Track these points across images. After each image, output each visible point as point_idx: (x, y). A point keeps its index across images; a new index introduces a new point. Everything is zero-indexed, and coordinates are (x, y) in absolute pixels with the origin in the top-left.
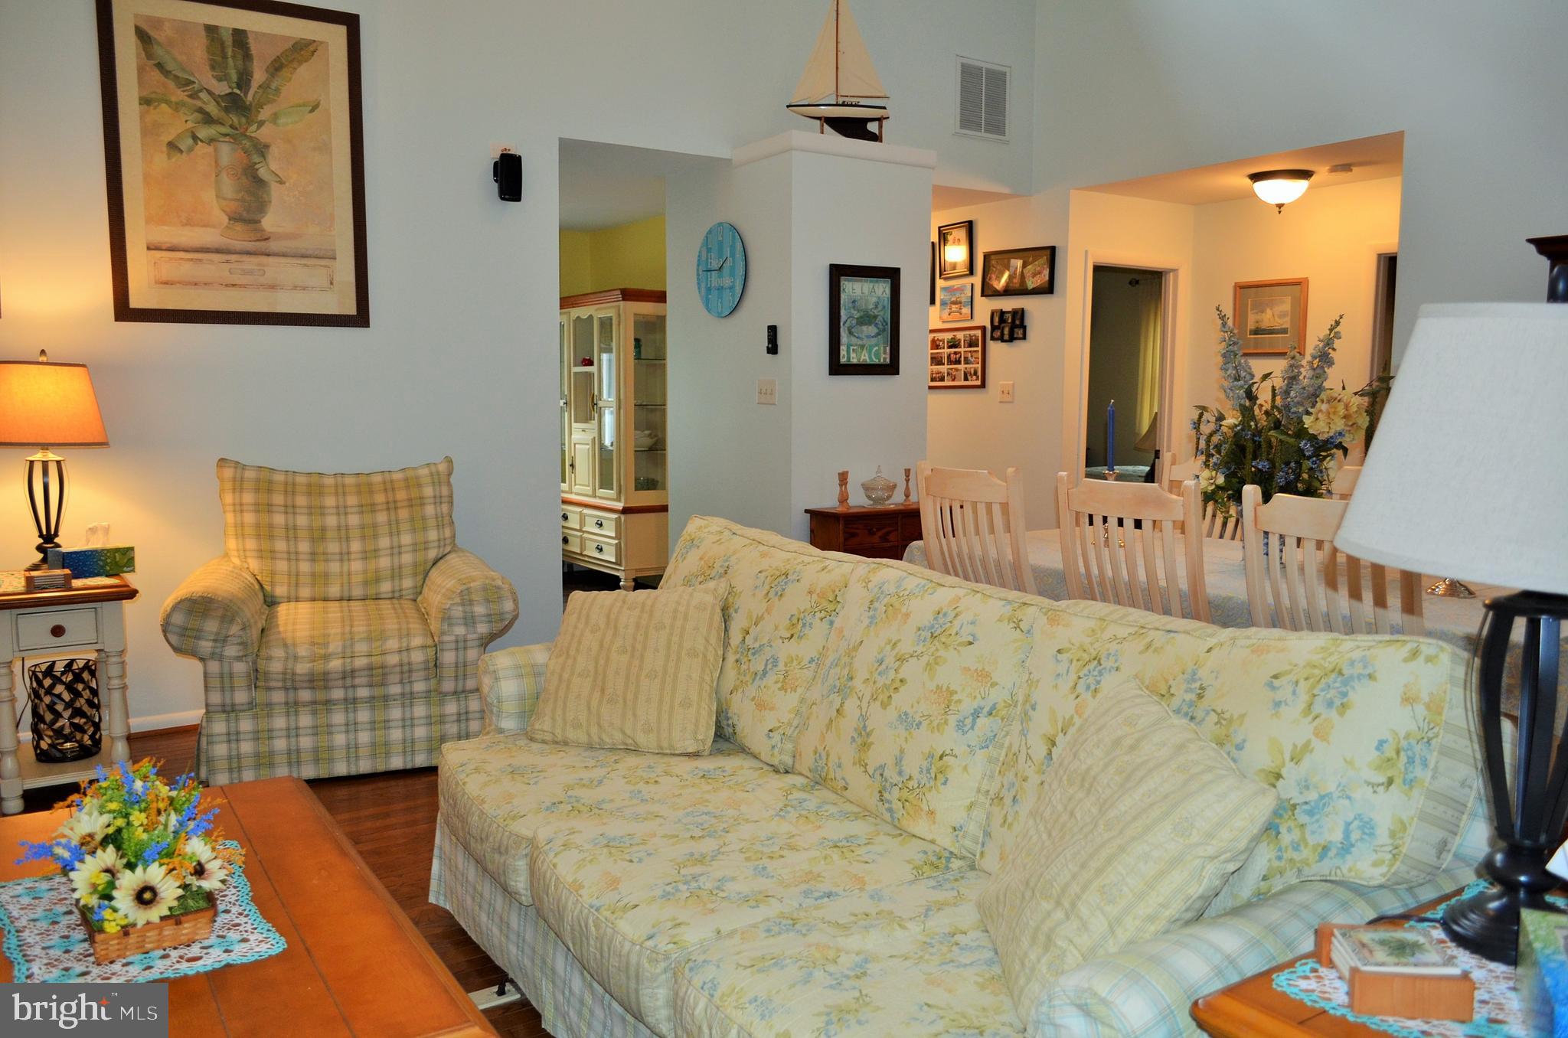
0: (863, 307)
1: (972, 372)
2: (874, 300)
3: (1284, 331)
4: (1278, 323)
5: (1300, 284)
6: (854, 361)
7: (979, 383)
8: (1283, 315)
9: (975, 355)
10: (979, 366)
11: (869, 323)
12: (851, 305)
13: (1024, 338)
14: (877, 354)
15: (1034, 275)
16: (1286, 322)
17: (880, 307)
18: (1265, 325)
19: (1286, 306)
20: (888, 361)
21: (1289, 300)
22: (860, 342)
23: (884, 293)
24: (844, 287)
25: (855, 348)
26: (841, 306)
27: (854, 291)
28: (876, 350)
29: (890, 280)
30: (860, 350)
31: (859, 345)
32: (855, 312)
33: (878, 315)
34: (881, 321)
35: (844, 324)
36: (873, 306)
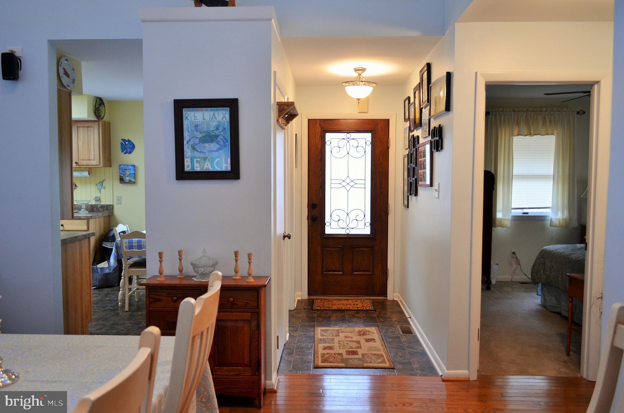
0: (205, 130)
2: (215, 124)
6: (198, 169)
7: (429, 183)
10: (429, 170)
11: (212, 142)
12: (193, 128)
13: (442, 147)
14: (219, 164)
17: (221, 129)
20: (229, 168)
22: (202, 155)
23: (224, 118)
24: (187, 116)
25: (198, 160)
26: (184, 130)
27: (196, 118)
28: (218, 161)
29: (229, 108)
30: (203, 162)
31: (202, 157)
32: (198, 134)
33: (219, 135)
34: (222, 139)
35: (187, 143)
36: (214, 129)
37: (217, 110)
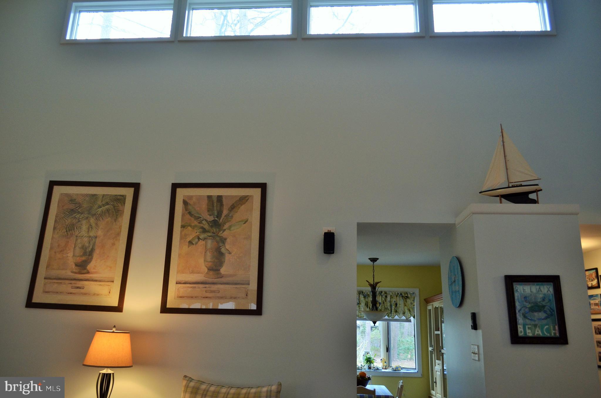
0: (533, 300)
2: (541, 296)
6: (530, 335)
11: (540, 311)
12: (523, 299)
14: (548, 330)
17: (547, 301)
20: (558, 335)
22: (533, 323)
23: (549, 291)
24: (517, 288)
25: (530, 326)
26: (516, 300)
27: (524, 291)
28: (547, 328)
29: (552, 283)
30: (534, 328)
31: (532, 325)
32: (527, 304)
33: (546, 305)
34: (548, 309)
35: (519, 311)
36: (541, 300)
37: (542, 285)
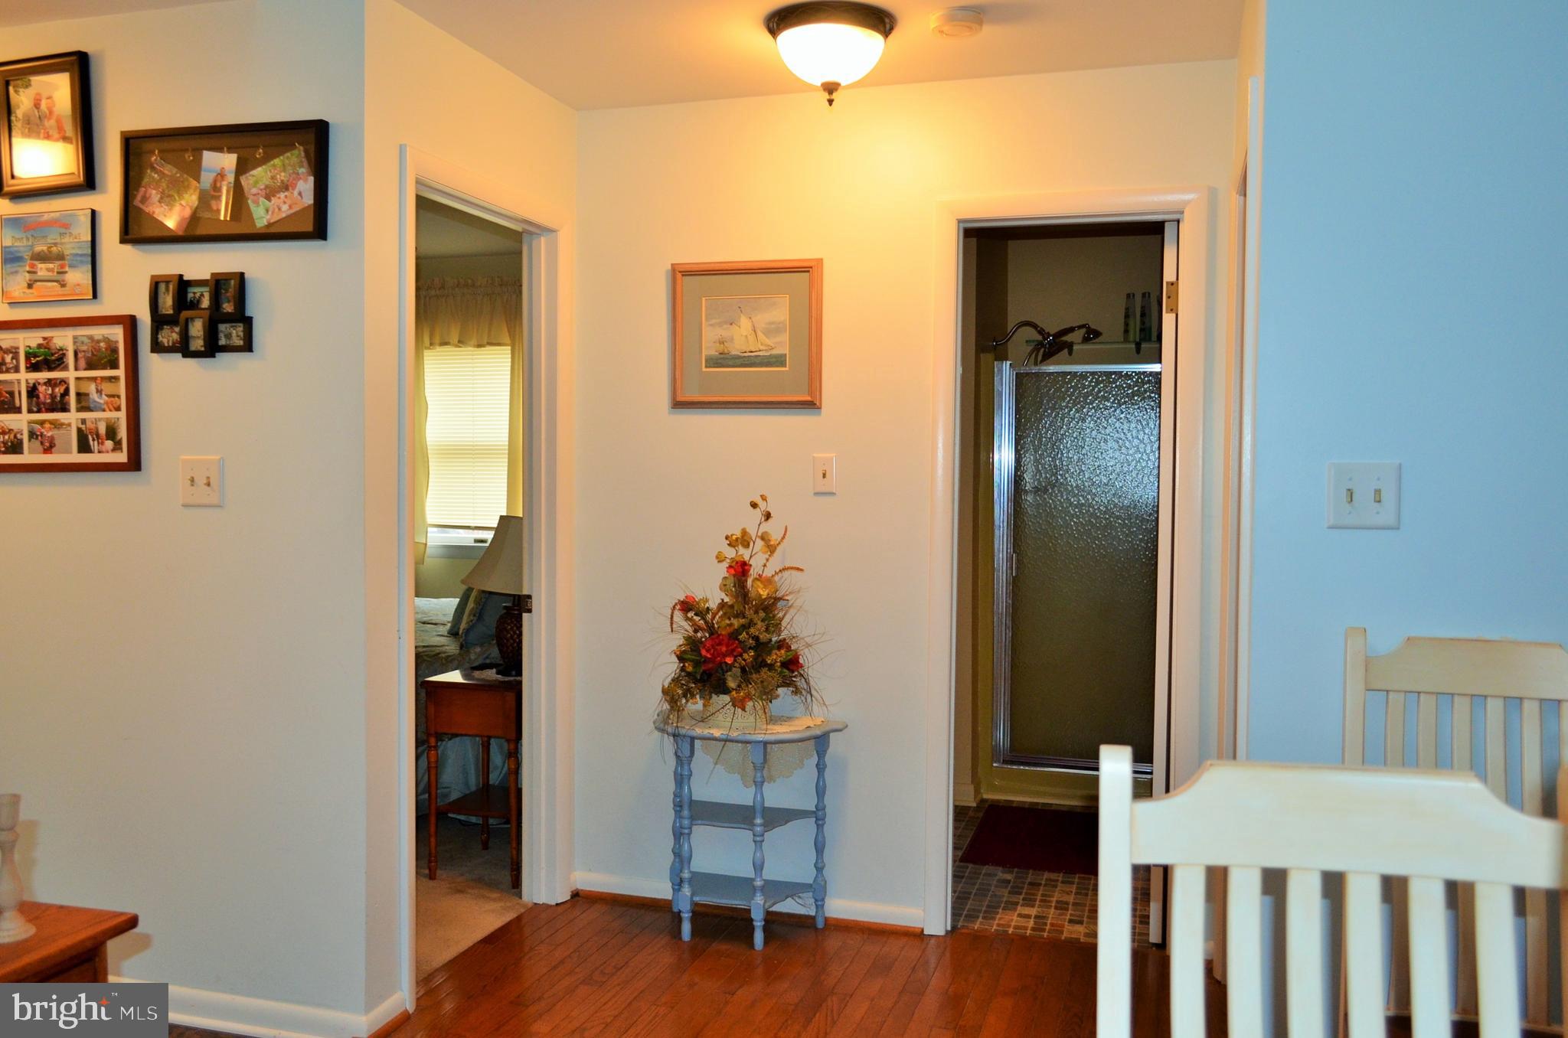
1: (102, 430)
3: (779, 361)
4: (764, 345)
5: (807, 270)
7: (122, 457)
8: (773, 330)
9: (107, 388)
10: (122, 416)
13: (248, 346)
15: (270, 193)
16: (781, 345)
18: (737, 348)
19: (779, 312)
21: (784, 301)
